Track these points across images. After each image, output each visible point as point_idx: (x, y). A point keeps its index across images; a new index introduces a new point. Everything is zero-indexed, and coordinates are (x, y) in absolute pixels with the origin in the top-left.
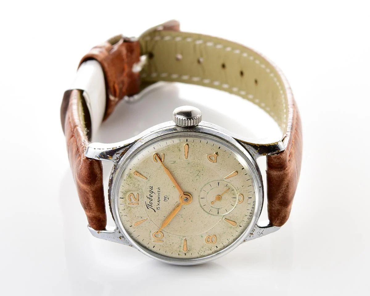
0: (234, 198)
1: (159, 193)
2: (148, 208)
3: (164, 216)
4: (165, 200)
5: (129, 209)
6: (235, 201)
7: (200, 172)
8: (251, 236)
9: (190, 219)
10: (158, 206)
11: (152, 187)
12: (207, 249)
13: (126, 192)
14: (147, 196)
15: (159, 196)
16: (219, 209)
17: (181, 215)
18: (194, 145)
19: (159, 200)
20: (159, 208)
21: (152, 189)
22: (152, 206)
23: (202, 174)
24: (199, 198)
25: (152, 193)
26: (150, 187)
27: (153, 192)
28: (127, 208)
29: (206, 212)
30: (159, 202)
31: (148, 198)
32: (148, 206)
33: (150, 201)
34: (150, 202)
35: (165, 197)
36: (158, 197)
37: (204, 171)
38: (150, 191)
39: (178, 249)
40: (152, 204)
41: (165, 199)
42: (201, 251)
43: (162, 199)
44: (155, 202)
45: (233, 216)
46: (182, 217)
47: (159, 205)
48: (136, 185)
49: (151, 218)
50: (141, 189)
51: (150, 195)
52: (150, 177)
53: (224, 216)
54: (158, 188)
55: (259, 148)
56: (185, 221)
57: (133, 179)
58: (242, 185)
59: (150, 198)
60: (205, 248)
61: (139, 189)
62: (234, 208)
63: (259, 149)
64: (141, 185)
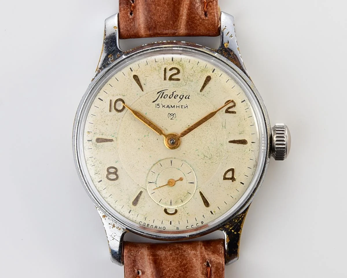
0: (171, 203)
1: (180, 107)
2: (158, 93)
3: (146, 113)
4: (170, 114)
5: (157, 69)
6: (166, 204)
7: (210, 159)
8: (110, 225)
9: (142, 146)
10: (161, 106)
11: (188, 98)
12: (98, 169)
13: (181, 64)
14: (175, 91)
15: (176, 106)
16: (156, 183)
17: (148, 136)
18: (245, 152)
19: (170, 107)
20: (158, 107)
21: (186, 98)
22: (161, 98)
23: (207, 162)
24: (172, 158)
25: (180, 98)
26: (189, 95)
27: (182, 99)
28: (158, 66)
29: (152, 167)
30: (167, 107)
31: (173, 93)
32: (161, 94)
33: (169, 96)
34: (167, 95)
35: (173, 115)
36: (174, 106)
37: (211, 164)
38: (183, 96)
39: (98, 131)
40: (164, 98)
41: (172, 115)
42: (94, 161)
43: (172, 111)
44: (167, 102)
45: (145, 201)
46: (145, 136)
47: (163, 106)
48: (191, 78)
49: (144, 96)
50: (186, 84)
51: (178, 95)
52: (203, 95)
53: (146, 190)
54: (187, 106)
55: (237, 233)
56: (139, 140)
57: (200, 74)
58: (190, 214)
59: (173, 95)
60: (100, 165)
61: (186, 81)
62: (158, 203)
63: (235, 233)
64: (192, 83)
